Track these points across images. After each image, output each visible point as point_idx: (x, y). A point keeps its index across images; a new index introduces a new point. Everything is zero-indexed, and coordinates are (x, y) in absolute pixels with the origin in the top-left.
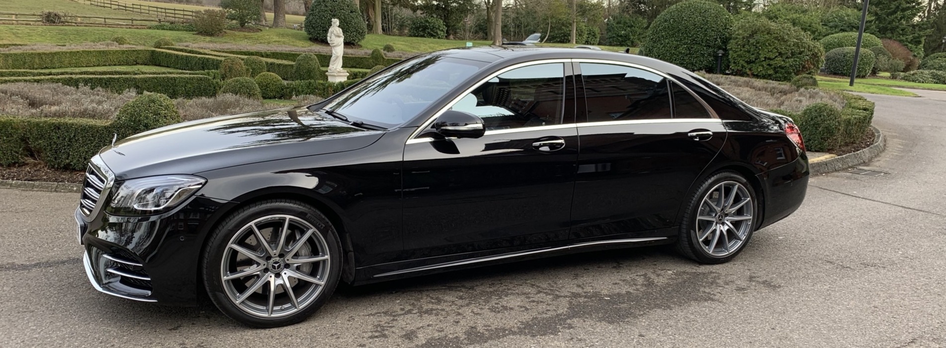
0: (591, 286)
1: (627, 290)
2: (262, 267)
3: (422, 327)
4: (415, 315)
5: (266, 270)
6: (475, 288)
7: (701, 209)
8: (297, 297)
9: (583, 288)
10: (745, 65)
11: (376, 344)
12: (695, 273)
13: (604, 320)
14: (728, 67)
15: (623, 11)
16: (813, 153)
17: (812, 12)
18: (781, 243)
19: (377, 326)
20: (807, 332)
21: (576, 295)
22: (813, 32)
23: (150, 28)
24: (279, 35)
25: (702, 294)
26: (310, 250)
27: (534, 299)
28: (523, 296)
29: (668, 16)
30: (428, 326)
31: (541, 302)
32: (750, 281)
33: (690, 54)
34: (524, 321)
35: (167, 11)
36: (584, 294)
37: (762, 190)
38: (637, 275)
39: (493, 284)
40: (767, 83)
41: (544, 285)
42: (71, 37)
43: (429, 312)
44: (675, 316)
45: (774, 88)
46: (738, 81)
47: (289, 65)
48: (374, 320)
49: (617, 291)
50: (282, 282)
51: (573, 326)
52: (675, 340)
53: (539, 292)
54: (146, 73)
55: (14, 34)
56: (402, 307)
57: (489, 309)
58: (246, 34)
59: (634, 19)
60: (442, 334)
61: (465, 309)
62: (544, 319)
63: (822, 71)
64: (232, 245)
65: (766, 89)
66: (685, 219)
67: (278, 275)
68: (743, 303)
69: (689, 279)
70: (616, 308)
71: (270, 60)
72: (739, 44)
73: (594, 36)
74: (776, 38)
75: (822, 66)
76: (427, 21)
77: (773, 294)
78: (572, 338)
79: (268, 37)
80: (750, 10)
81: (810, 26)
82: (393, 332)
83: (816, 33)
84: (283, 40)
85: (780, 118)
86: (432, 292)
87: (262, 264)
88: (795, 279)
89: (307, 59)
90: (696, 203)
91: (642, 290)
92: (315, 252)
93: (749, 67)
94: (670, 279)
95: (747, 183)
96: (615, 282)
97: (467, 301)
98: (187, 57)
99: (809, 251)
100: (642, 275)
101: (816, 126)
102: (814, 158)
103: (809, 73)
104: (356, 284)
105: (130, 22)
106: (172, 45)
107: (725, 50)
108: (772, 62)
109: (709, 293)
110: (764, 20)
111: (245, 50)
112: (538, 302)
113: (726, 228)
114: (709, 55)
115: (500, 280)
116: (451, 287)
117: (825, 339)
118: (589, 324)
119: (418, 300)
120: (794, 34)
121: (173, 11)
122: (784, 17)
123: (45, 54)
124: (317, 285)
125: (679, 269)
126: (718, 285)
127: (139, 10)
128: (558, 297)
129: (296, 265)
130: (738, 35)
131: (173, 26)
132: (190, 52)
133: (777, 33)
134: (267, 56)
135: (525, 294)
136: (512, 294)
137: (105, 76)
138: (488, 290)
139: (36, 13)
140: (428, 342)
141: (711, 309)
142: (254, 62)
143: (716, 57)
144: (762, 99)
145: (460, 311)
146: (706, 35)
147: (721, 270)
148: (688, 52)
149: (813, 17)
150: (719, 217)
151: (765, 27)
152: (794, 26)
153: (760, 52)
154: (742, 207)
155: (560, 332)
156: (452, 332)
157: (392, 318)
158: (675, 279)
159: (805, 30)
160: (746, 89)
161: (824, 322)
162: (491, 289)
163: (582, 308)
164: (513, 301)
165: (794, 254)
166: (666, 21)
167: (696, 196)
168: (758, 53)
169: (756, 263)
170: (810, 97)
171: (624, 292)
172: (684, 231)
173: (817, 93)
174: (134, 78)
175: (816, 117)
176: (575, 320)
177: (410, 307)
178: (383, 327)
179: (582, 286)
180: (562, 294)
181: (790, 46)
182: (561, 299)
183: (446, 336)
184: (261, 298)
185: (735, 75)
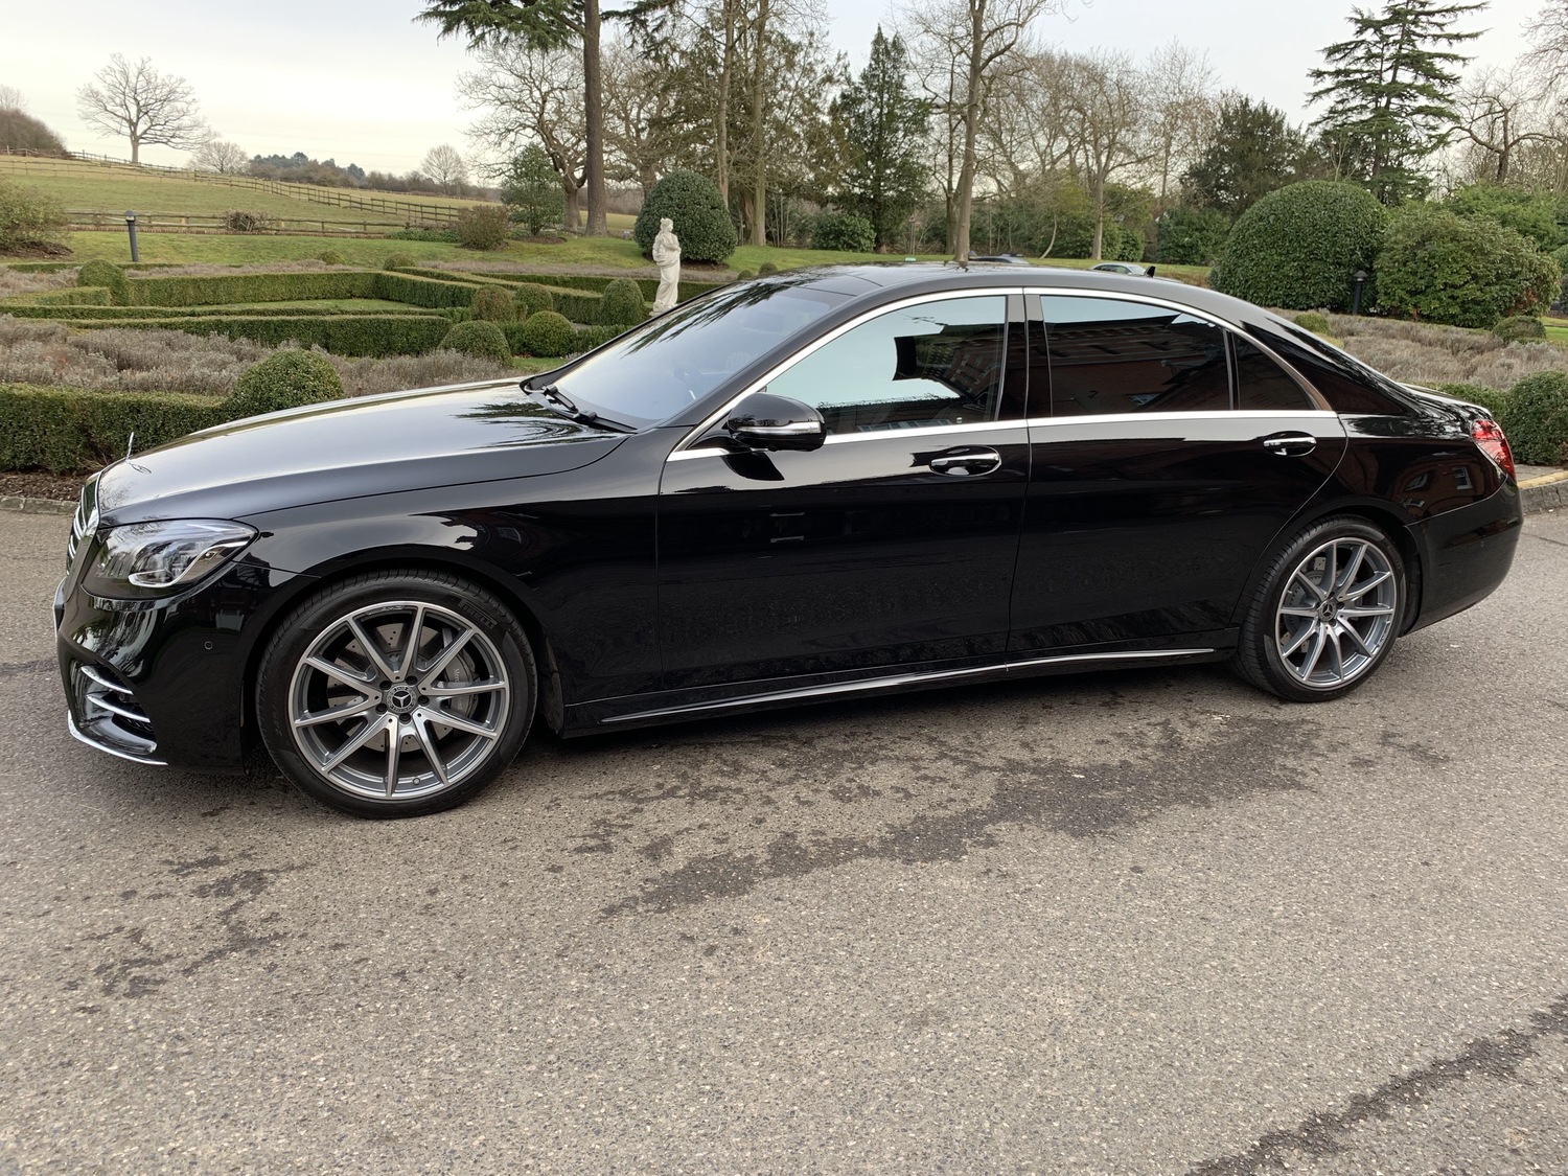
0: (1051, 746)
1: (1123, 758)
2: (372, 702)
3: (687, 829)
4: (681, 800)
5: (381, 708)
6: (816, 741)
7: (1287, 594)
8: (444, 759)
9: (1032, 751)
10: (1407, 297)
11: (585, 866)
12: (1270, 720)
13: (1064, 828)
14: (1373, 302)
15: (1188, 203)
16: (1531, 468)
17: (1538, 201)
18: (1456, 659)
19: (598, 824)
20: (1504, 875)
21: (1014, 767)
22: (1540, 238)
23: (389, 237)
24: (593, 247)
25: (1278, 773)
26: (473, 669)
27: (927, 772)
28: (908, 764)
29: (1266, 210)
30: (700, 827)
31: (942, 779)
32: (1384, 744)
33: (1303, 277)
34: (897, 823)
35: (424, 209)
36: (1032, 764)
37: (1418, 556)
38: (1149, 724)
39: (853, 734)
40: (1445, 331)
41: (955, 740)
42: (263, 253)
43: (709, 795)
44: (1215, 824)
45: (1459, 341)
46: (1389, 327)
47: (594, 299)
48: (598, 808)
49: (1101, 759)
50: (413, 732)
51: (997, 839)
52: (1207, 882)
53: (942, 756)
54: (347, 313)
55: (174, 248)
56: (660, 780)
57: (831, 792)
58: (541, 246)
59: (1207, 217)
60: (722, 849)
61: (783, 790)
62: (937, 820)
63: (1554, 308)
64: (309, 659)
65: (1443, 344)
66: (1253, 613)
67: (405, 718)
68: (1363, 798)
69: (1255, 734)
70: (1093, 800)
71: (562, 291)
72: (1397, 261)
73: (1134, 246)
74: (1468, 248)
75: (1554, 299)
76: (843, 222)
77: (1430, 776)
78: (989, 871)
79: (575, 251)
80: (1422, 198)
81: (1534, 227)
82: (626, 840)
83: (1546, 240)
84: (599, 256)
85: (1463, 407)
86: (729, 747)
87: (372, 697)
88: (1481, 741)
89: (623, 287)
90: (1277, 580)
91: (1154, 758)
92: (481, 673)
93: (1414, 301)
94: (1215, 733)
95: (1387, 541)
96: (1100, 738)
97: (791, 773)
98: (429, 284)
99: (1515, 679)
100: (1159, 724)
101: (1540, 415)
102: (1529, 479)
103: (1530, 313)
104: (566, 736)
105: (360, 228)
106: (412, 264)
107: (1370, 270)
108: (1458, 293)
109: (1294, 770)
110: (1447, 216)
111: (528, 273)
112: (933, 780)
113: (1339, 630)
114: (1340, 279)
115: (868, 726)
116: (769, 737)
117: (1542, 894)
118: (1030, 836)
119: (696, 766)
120: (1503, 240)
121: (433, 210)
122: (1485, 211)
123: (203, 280)
124: (485, 739)
125: (1238, 712)
126: (1315, 751)
127: (381, 209)
128: (977, 768)
129: (440, 699)
130: (1395, 242)
131: (427, 235)
132: (438, 276)
133: (1470, 239)
134: (565, 284)
135: (913, 759)
136: (886, 757)
137: (275, 318)
138: (841, 747)
139: (217, 215)
140: (690, 867)
141: (1295, 809)
142: (533, 294)
143: (1353, 284)
144: (1433, 363)
145: (772, 795)
146: (1334, 244)
147: (1324, 716)
148: (1301, 274)
149: (1541, 211)
150: (1325, 609)
151: (1447, 228)
152: (1504, 227)
153: (1437, 274)
154: (1375, 589)
155: (966, 853)
156: (743, 844)
157: (634, 805)
158: (1227, 735)
159: (1524, 233)
160: (1404, 342)
161: (1543, 851)
162: (847, 747)
163: (1022, 798)
164: (885, 776)
165: (1482, 683)
166: (1261, 219)
167: (1277, 567)
168: (1432, 275)
169: (1398, 702)
170: (1529, 358)
171: (1116, 763)
172: (1251, 637)
173: (1542, 351)
174: (323, 322)
175: (1541, 399)
176: (1003, 826)
177: (675, 782)
178: (610, 826)
179: (1032, 745)
180: (988, 764)
181: (1493, 263)
182: (983, 773)
183: (730, 854)
184: (371, 759)
185: (1385, 317)
